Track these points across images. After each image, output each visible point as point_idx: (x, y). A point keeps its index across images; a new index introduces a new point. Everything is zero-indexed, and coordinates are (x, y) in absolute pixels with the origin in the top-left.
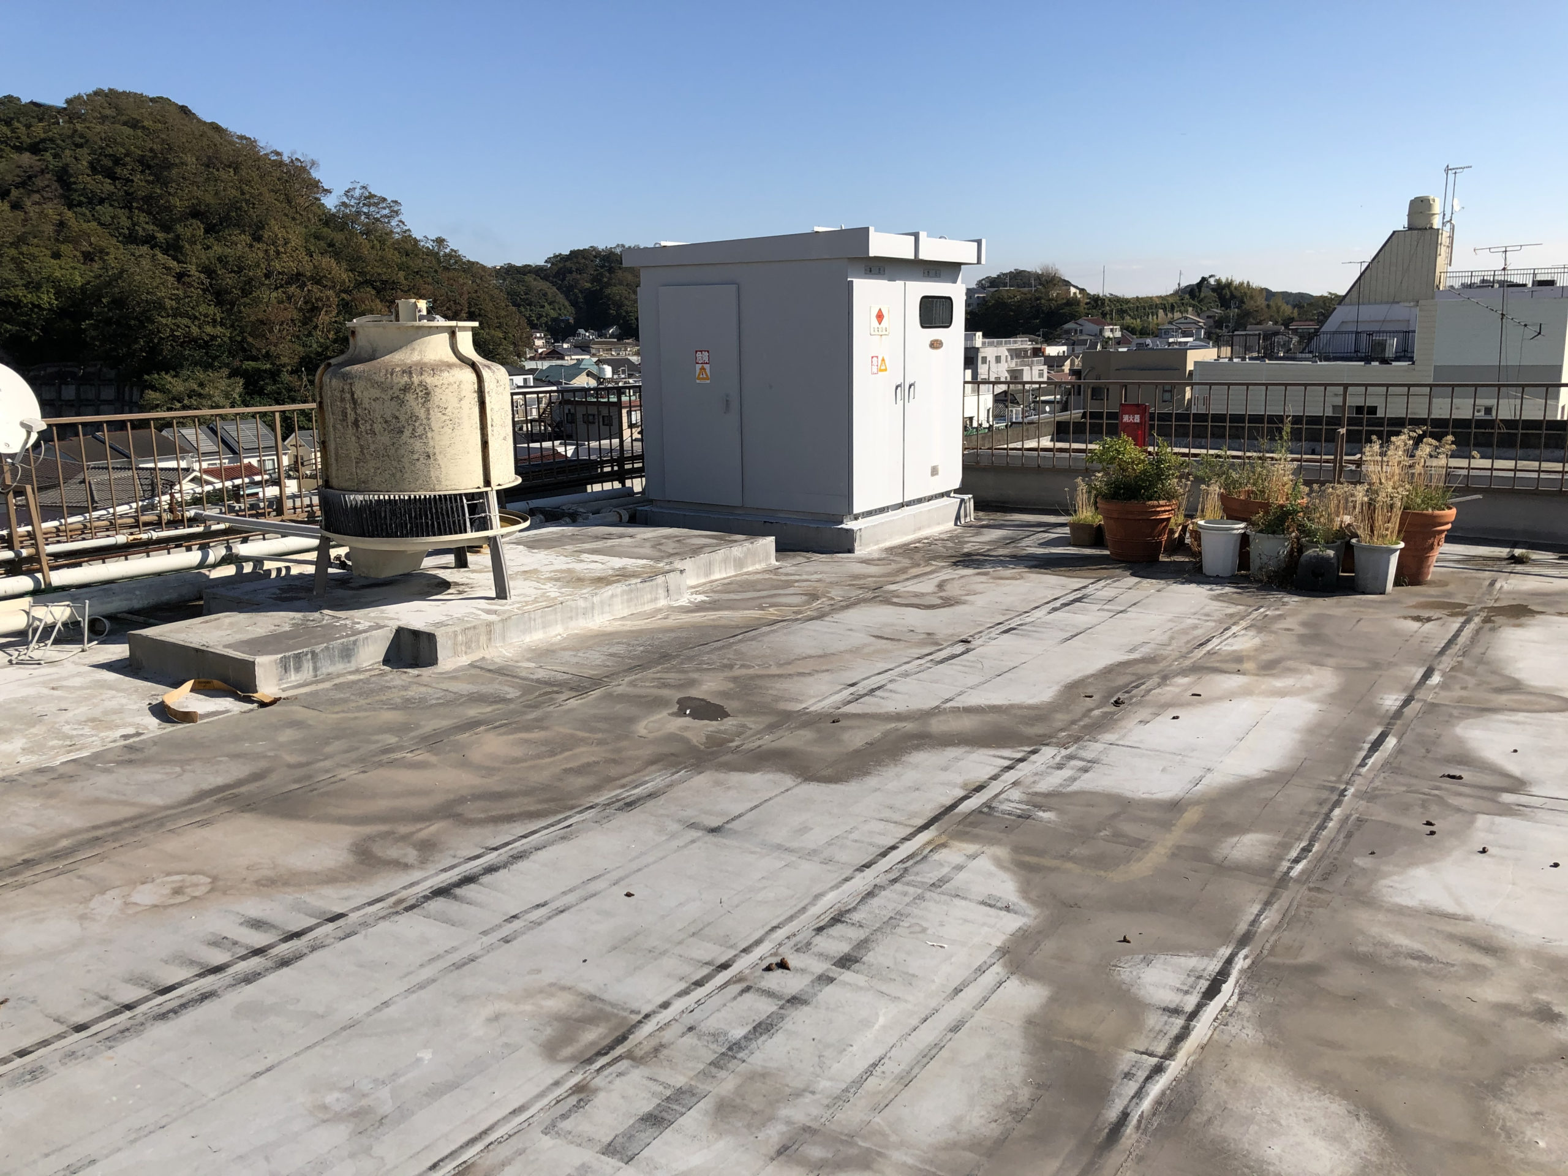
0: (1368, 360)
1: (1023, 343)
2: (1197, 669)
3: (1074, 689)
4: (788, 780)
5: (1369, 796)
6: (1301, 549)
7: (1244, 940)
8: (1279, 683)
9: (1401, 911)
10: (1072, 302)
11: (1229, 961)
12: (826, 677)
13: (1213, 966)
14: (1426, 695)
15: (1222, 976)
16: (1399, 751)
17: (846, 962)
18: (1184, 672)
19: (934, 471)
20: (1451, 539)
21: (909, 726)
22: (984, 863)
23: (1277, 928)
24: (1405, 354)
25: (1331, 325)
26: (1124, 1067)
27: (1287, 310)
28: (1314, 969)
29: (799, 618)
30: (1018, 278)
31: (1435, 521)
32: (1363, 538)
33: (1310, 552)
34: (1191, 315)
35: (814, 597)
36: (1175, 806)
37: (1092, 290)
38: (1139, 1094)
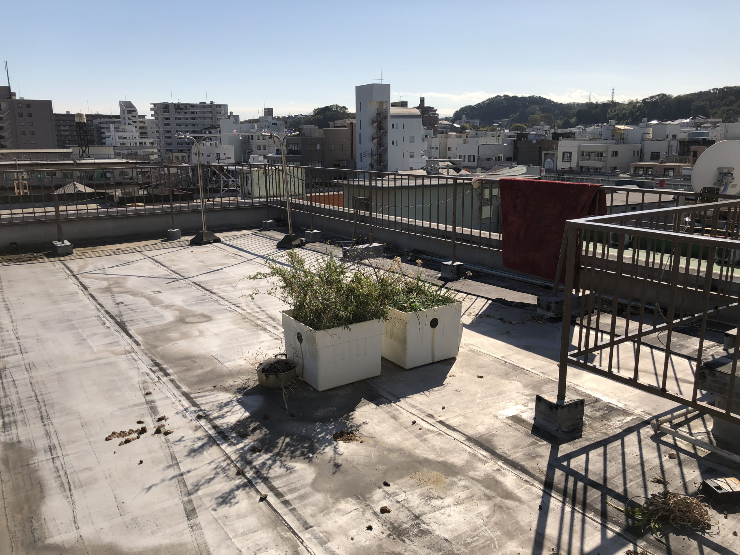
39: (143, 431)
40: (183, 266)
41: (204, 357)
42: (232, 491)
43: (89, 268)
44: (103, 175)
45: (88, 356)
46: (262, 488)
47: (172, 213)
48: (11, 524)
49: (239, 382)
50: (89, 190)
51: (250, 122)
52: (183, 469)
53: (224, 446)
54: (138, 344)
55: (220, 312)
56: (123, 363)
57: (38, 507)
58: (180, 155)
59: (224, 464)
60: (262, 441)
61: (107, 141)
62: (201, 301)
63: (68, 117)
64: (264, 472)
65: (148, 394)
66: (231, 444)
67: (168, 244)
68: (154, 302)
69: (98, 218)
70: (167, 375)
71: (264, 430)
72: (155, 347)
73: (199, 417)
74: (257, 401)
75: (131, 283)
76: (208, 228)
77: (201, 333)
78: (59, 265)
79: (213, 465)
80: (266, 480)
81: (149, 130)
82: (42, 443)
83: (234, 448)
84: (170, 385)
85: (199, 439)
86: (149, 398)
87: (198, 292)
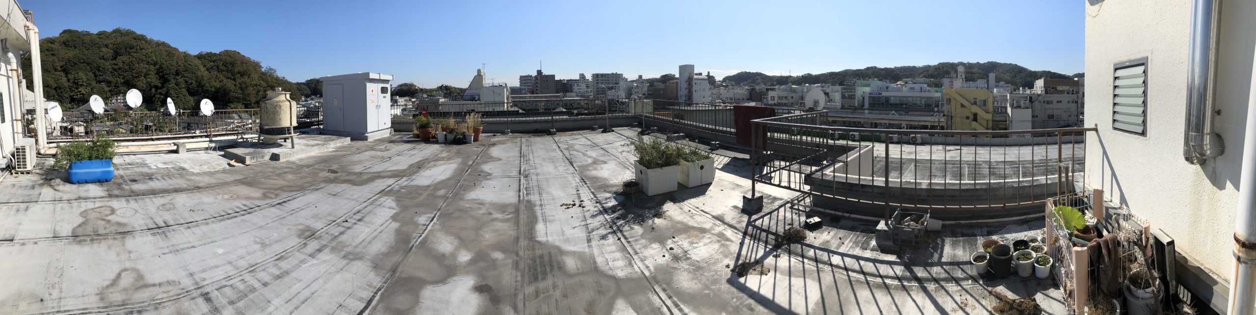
0: (473, 100)
1: (407, 98)
2: (436, 160)
3: (411, 166)
4: (350, 185)
5: (465, 180)
6: (456, 136)
7: (439, 210)
8: (451, 162)
9: (468, 200)
10: (417, 90)
11: (436, 214)
12: (360, 165)
13: (433, 215)
14: (477, 161)
15: (434, 217)
16: (471, 172)
17: (360, 220)
18: (433, 161)
19: (385, 124)
20: (482, 133)
21: (376, 175)
22: (390, 200)
23: (445, 207)
24: (479, 100)
25: (465, 94)
26: (413, 237)
27: (459, 91)
28: (452, 213)
29: (354, 154)
30: (405, 85)
31: (479, 129)
32: (467, 134)
33: (458, 137)
34: (440, 92)
35: (358, 149)
36: (428, 186)
37: (421, 87)
38: (416, 241)
39: (574, 205)
40: (597, 141)
41: (602, 178)
42: (607, 234)
43: (562, 140)
44: (571, 104)
45: (558, 173)
46: (619, 235)
47: (595, 119)
48: (525, 229)
49: (614, 189)
50: (564, 110)
51: (632, 81)
52: (588, 223)
53: (605, 216)
54: (576, 171)
55: (610, 160)
56: (570, 178)
57: (534, 226)
58: (602, 96)
59: (605, 223)
60: (621, 215)
61: (574, 90)
62: (603, 155)
63: (561, 81)
64: (621, 228)
65: (578, 191)
66: (608, 215)
67: (592, 132)
68: (584, 155)
69: (566, 120)
70: (586, 184)
71: (623, 211)
72: (583, 172)
73: (597, 202)
74: (621, 198)
75: (576, 147)
76: (610, 126)
77: (602, 168)
78: (551, 138)
79: (600, 223)
80: (621, 231)
81: (590, 85)
82: (538, 203)
83: (610, 217)
84: (587, 188)
85: (596, 211)
86: (578, 192)
87: (602, 152)
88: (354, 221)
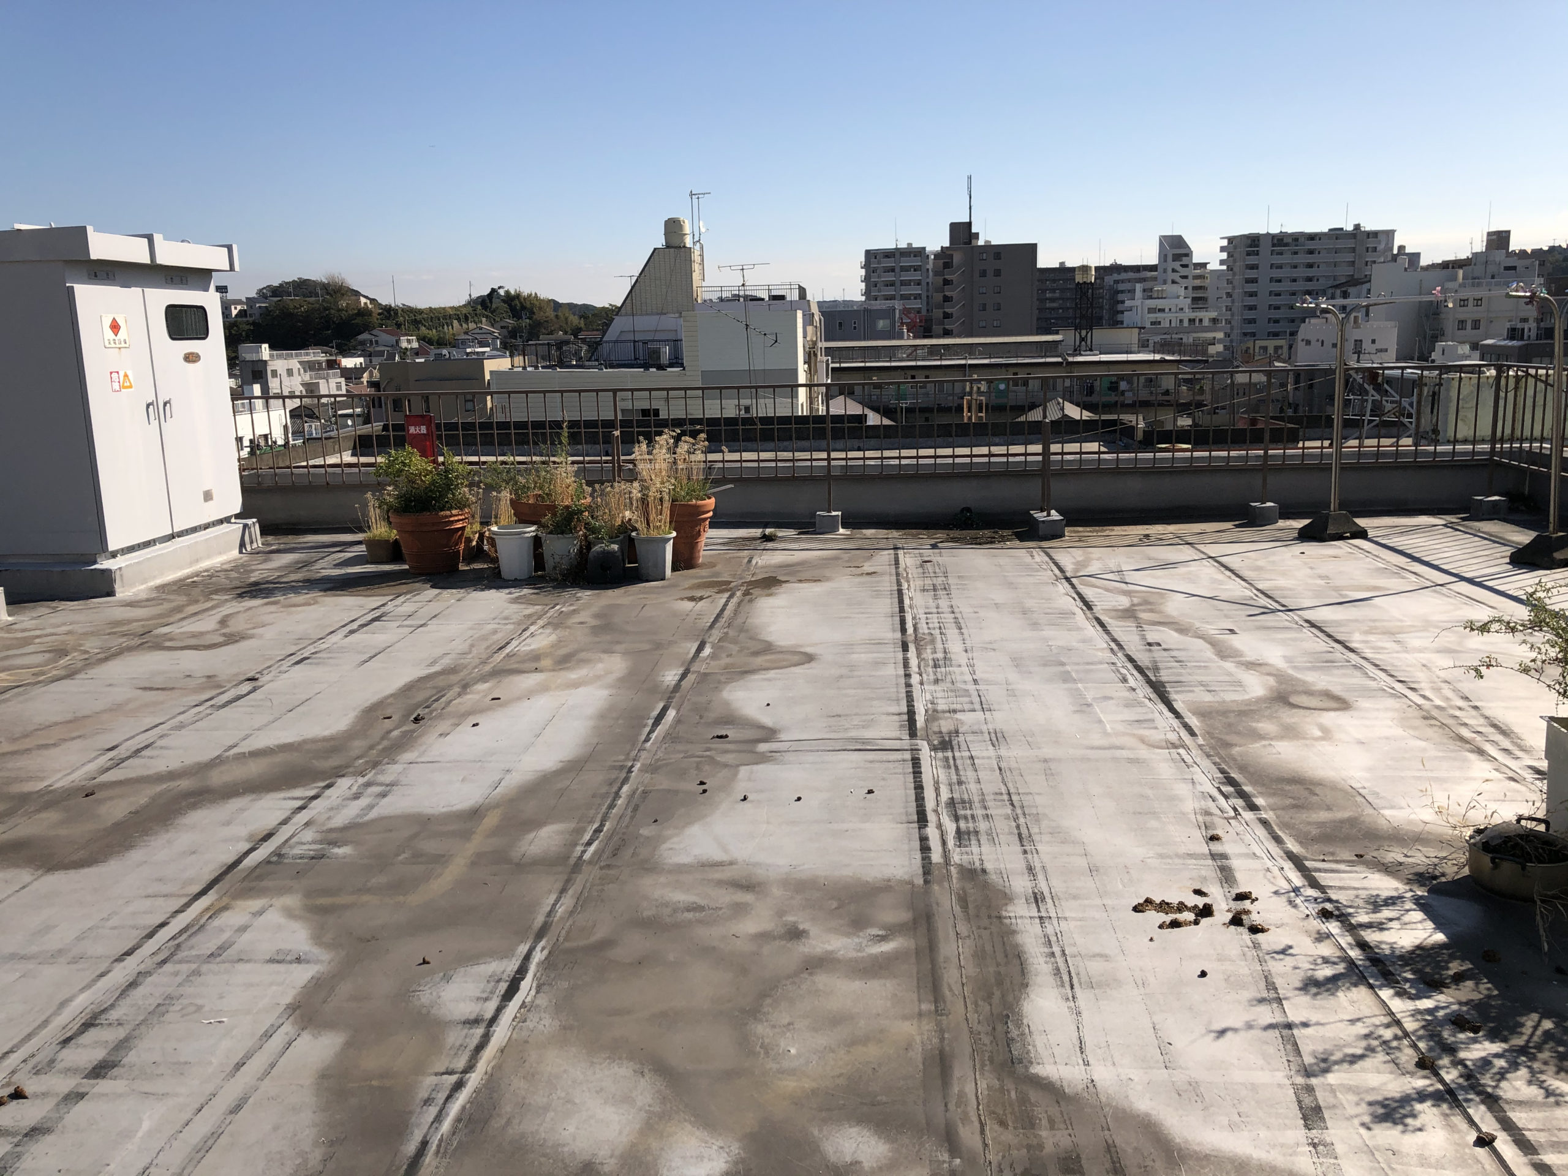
0: (646, 366)
1: (316, 355)
2: (497, 673)
3: (373, 713)
4: (25, 875)
5: (652, 768)
6: (589, 546)
7: (540, 934)
8: (573, 675)
9: (680, 869)
10: (364, 313)
11: (527, 957)
12: (77, 744)
13: (512, 966)
14: (699, 667)
15: (522, 971)
16: (678, 721)
17: (100, 1071)
18: (483, 679)
19: (208, 496)
20: (713, 525)
21: (184, 784)
22: (273, 917)
23: (571, 913)
24: (677, 361)
25: (612, 334)
26: (423, 1094)
27: (575, 320)
28: (605, 944)
29: (41, 680)
30: (303, 287)
31: (698, 511)
32: (642, 532)
33: (597, 548)
34: (486, 326)
35: (61, 652)
36: (475, 814)
37: (384, 301)
38: (439, 1118)
39: (1206, 911)
40: (1282, 582)
41: (1333, 787)
42: (1405, 1100)
43: (1093, 569)
44: (1114, 387)
45: (1097, 739)
46: (1479, 1112)
47: (1265, 467)
48: (973, 1017)
49: (1420, 858)
50: (1087, 415)
52: (1294, 1017)
53: (1386, 994)
54: (1192, 734)
55: (1368, 693)
56: (1163, 765)
57: (1018, 1000)
58: (1271, 344)
59: (1388, 1034)
60: (1480, 1006)
61: (1127, 317)
62: (1326, 664)
63: (1063, 272)
64: (1487, 1080)
65: (1214, 838)
66: (1401, 994)
67: (1248, 533)
68: (1223, 652)
69: (1098, 471)
70: (1253, 807)
71: (1485, 986)
72: (1228, 745)
73: (1325, 915)
74: (1469, 915)
75: (1175, 606)
76: (1342, 506)
77: (1327, 734)
78: (1040, 557)
79: (1361, 1029)
80: (1492, 1101)
81: (1211, 294)
82: (1020, 884)
83: (1410, 1005)
84: (1261, 832)
85: (1326, 961)
86: (1216, 847)
87: (1320, 644)
88: (65, 1085)
